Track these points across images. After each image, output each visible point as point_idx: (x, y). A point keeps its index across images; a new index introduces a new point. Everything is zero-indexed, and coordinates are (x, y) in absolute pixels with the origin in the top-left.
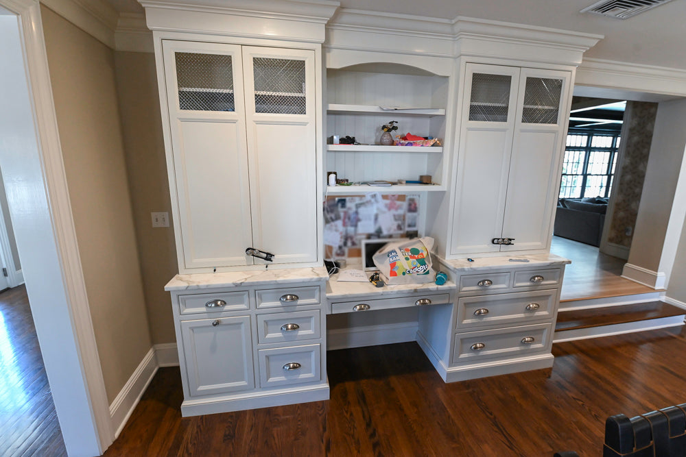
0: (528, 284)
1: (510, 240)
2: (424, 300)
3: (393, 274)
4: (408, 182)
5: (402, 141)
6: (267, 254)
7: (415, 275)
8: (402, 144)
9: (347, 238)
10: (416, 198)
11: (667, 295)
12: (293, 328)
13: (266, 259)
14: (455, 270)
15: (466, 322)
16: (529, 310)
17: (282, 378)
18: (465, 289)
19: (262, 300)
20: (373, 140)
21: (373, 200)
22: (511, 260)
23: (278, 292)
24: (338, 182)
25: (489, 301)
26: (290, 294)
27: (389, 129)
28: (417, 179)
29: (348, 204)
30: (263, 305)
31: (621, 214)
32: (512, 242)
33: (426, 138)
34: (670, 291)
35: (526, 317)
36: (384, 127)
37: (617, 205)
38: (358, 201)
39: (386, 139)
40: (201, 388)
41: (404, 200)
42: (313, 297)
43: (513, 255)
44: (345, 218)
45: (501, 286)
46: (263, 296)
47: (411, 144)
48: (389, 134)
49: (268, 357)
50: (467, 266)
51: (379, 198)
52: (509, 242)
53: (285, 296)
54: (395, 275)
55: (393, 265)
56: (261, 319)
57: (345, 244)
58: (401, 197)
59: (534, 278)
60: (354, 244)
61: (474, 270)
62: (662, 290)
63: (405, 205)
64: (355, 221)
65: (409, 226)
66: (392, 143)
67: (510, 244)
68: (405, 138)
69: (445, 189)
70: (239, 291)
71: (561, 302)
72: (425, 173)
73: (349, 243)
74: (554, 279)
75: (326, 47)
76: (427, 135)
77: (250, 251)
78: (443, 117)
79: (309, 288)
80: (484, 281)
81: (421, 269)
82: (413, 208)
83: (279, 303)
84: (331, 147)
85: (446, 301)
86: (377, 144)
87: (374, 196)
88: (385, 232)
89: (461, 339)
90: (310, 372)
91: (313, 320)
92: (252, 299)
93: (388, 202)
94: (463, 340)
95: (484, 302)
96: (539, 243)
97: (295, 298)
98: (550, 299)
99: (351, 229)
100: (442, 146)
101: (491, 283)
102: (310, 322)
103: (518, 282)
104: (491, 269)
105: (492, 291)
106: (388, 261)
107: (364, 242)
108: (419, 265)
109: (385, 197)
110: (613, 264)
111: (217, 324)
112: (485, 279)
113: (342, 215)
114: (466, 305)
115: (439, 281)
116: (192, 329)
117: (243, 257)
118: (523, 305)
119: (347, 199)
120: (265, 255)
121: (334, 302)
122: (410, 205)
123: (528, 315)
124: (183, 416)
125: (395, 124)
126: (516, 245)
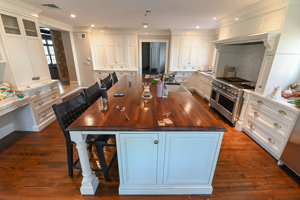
0: (50, 90)
1: (38, 77)
2: (18, 106)
7: (10, 97)
11: (82, 87)
14: (26, 91)
15: (37, 108)
16: (54, 98)
18: (32, 97)
22: (42, 84)
25: (42, 99)
31: (62, 68)
32: (39, 78)
34: (82, 85)
35: (54, 100)
37: (60, 65)
45: (43, 93)
52: (38, 78)
59: (51, 87)
62: (80, 86)
67: (39, 79)
69: (5, 61)
71: (61, 95)
74: (57, 87)
80: (37, 93)
81: (11, 95)
85: (27, 103)
89: (38, 115)
94: (39, 115)
95: (40, 100)
96: (47, 77)
98: (58, 92)
101: (39, 92)
103: (47, 90)
104: (38, 88)
105: (41, 95)
108: (9, 93)
110: (66, 83)
112: (37, 92)
114: (35, 102)
115: (21, 97)
118: (51, 97)
123: (54, 99)
126: (41, 79)
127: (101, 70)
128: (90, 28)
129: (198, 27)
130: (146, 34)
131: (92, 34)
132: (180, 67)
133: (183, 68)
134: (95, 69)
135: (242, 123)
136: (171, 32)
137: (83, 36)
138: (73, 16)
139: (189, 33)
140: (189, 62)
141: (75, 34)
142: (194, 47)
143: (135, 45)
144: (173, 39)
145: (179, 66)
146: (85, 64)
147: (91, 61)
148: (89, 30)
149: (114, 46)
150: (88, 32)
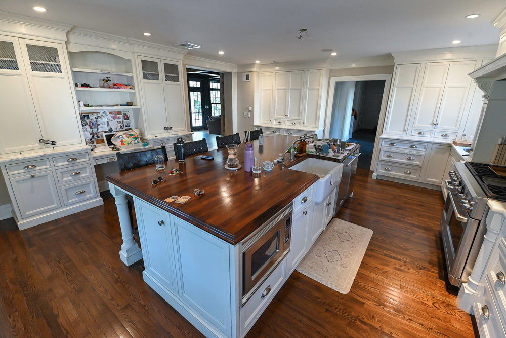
3: (123, 144)
4: (121, 105)
5: (115, 87)
6: (52, 142)
7: (133, 144)
8: (115, 88)
9: (93, 134)
10: (127, 113)
12: (76, 174)
13: (52, 144)
14: (150, 140)
17: (77, 199)
18: (156, 147)
19: (57, 162)
20: (98, 85)
21: (104, 115)
22: (172, 135)
23: (65, 158)
24: (85, 106)
26: (73, 158)
27: (107, 80)
28: (126, 104)
29: (91, 117)
30: (58, 164)
33: (126, 85)
36: (104, 80)
38: (96, 115)
39: (106, 85)
40: (28, 213)
41: (121, 114)
42: (85, 158)
43: (173, 133)
44: (90, 124)
45: (170, 145)
46: (57, 160)
47: (119, 88)
48: (106, 82)
49: (66, 190)
50: (155, 138)
51: (108, 113)
52: (171, 128)
53: (69, 159)
54: (124, 145)
55: (122, 141)
56: (58, 172)
57: (93, 137)
58: (120, 113)
60: (98, 137)
61: (158, 139)
63: (122, 116)
64: (97, 126)
65: (126, 126)
66: (110, 87)
68: (115, 85)
69: (139, 108)
70: (43, 159)
72: (129, 101)
73: (95, 137)
75: (67, 42)
76: (126, 84)
77: (42, 141)
78: (132, 77)
79: (82, 154)
80: (163, 144)
81: (136, 141)
82: (126, 117)
83: (67, 163)
84: (78, 89)
86: (101, 87)
87: (104, 113)
88: (114, 130)
90: (91, 193)
91: (87, 169)
92: (52, 162)
93: (113, 115)
97: (74, 159)
99: (95, 130)
100: (134, 89)
101: (166, 144)
102: (86, 170)
104: (165, 138)
105: (167, 147)
106: (119, 140)
107: (104, 135)
108: (134, 140)
109: (110, 113)
111: (33, 177)
112: (163, 142)
113: (88, 123)
115: (144, 145)
116: (17, 182)
117: (38, 145)
119: (89, 114)
120: (51, 143)
121: (97, 158)
122: (125, 116)
124: (20, 230)
125: (109, 78)
126: (174, 129)
127: (262, 125)
128: (256, 65)
129: (456, 42)
130: (354, 66)
131: (260, 73)
132: (409, 131)
133: (415, 133)
134: (255, 124)
135: (474, 292)
136: (394, 58)
137: (248, 77)
138: (221, 53)
139: (448, 56)
140: (435, 122)
141: (239, 75)
142: (449, 87)
143: (318, 87)
144: (398, 72)
145: (406, 129)
146: (245, 116)
147: (252, 112)
148: (255, 69)
149: (286, 90)
150: (254, 71)
